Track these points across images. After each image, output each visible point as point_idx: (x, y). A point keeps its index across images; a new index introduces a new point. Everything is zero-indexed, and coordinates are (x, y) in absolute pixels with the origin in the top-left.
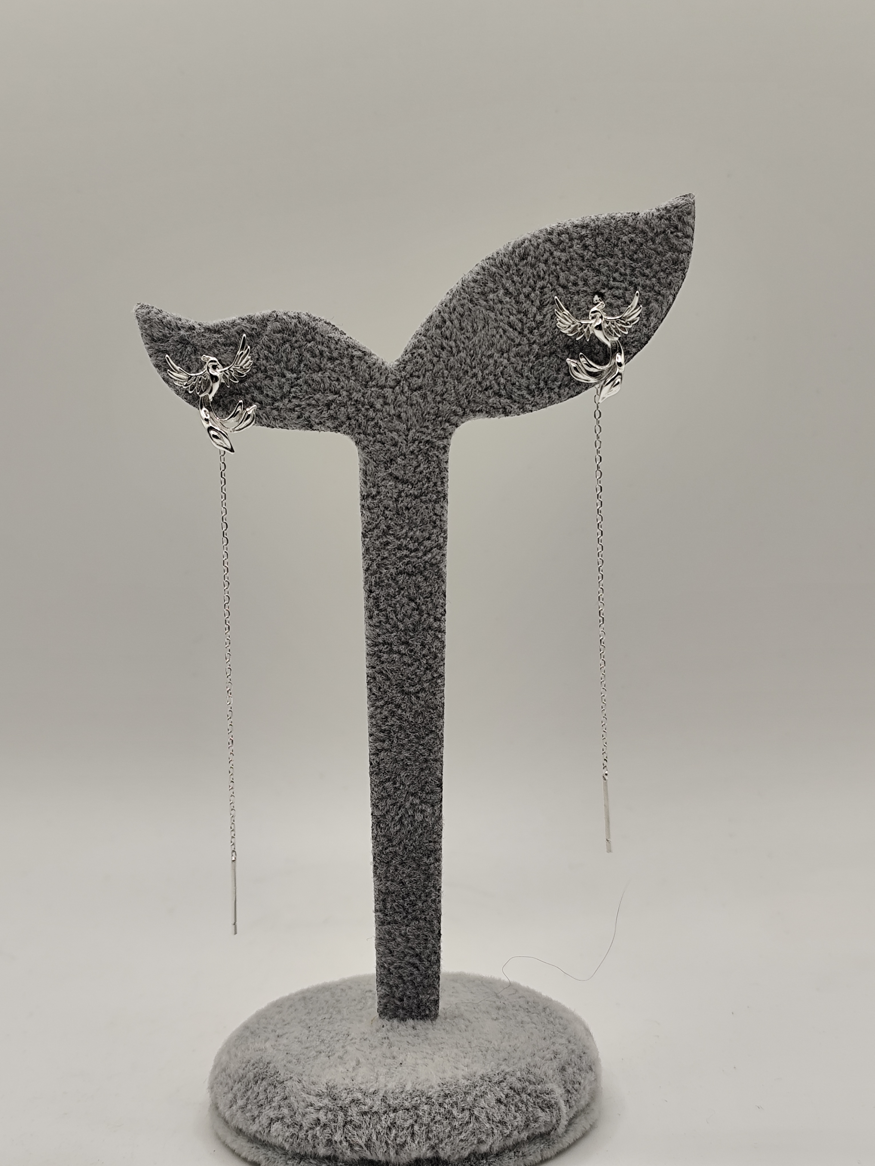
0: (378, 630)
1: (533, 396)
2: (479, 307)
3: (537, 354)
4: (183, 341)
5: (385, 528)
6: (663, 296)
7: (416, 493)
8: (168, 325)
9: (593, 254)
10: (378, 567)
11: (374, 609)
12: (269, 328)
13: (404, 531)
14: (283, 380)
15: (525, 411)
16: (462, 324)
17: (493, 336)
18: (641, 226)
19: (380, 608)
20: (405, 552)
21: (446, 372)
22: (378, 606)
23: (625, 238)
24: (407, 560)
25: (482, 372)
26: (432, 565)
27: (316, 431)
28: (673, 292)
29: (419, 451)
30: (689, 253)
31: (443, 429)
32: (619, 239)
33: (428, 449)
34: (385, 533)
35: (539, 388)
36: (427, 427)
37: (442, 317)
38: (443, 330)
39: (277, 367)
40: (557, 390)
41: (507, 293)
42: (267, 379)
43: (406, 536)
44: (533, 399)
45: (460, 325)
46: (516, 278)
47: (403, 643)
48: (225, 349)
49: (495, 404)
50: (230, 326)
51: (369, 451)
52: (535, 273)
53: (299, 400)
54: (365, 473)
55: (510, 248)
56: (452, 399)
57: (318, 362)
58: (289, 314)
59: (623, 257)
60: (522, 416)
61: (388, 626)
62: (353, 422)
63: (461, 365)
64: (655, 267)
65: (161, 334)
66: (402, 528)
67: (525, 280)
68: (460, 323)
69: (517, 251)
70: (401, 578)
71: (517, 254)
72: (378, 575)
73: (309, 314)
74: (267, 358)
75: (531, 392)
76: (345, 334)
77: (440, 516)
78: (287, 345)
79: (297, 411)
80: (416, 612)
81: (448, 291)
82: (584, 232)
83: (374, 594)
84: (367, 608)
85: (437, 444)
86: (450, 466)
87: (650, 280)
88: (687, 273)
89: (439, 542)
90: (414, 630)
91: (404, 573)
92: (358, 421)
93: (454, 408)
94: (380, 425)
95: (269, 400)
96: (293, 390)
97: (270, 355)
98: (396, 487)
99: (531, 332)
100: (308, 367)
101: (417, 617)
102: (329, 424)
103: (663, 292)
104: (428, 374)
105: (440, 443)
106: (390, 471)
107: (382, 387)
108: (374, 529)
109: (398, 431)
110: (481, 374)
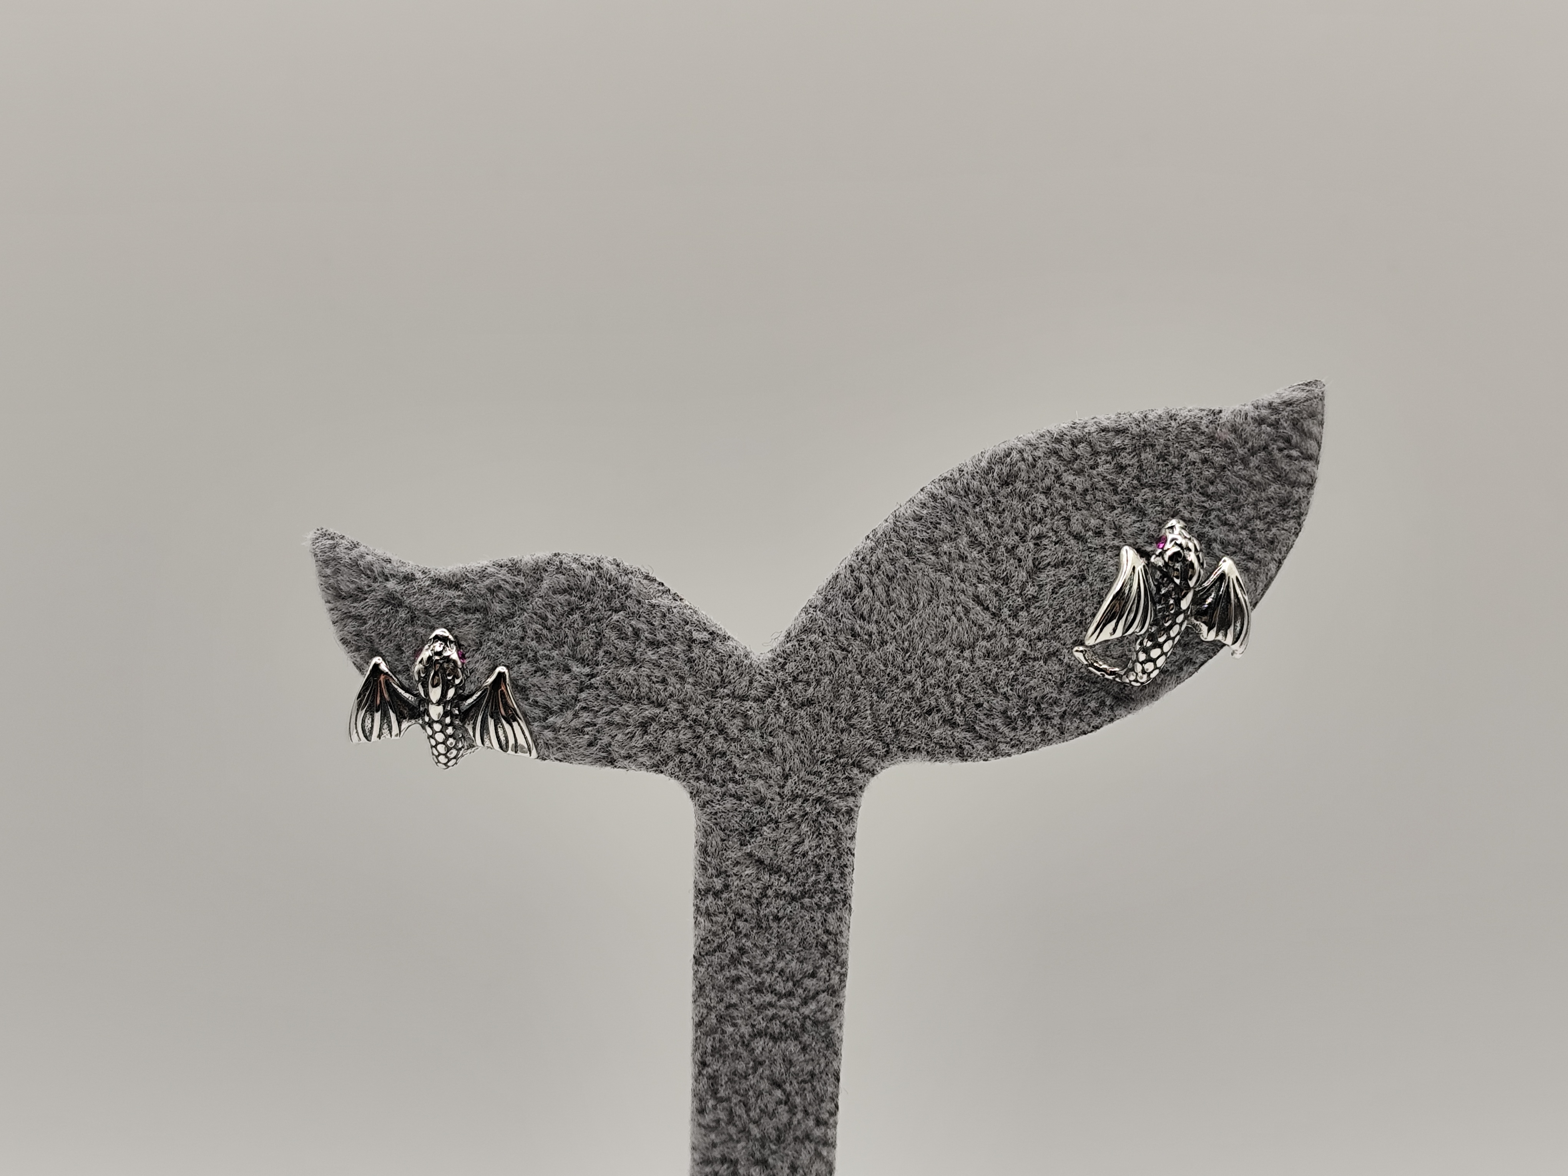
0: (713, 1136)
1: (1014, 729)
2: (922, 565)
3: (1025, 653)
4: (393, 601)
5: (735, 951)
6: (1259, 562)
7: (794, 892)
8: (367, 571)
9: (1135, 482)
10: (719, 1022)
11: (709, 1097)
12: (545, 585)
13: (770, 959)
14: (566, 677)
15: (996, 755)
16: (891, 593)
17: (946, 618)
18: (1226, 435)
19: (719, 1095)
20: (769, 998)
21: (858, 677)
22: (715, 1092)
23: (1193, 456)
24: (770, 1012)
25: (924, 682)
26: (816, 1023)
27: (620, 769)
28: (1277, 556)
29: (803, 816)
30: (1310, 486)
31: (849, 779)
32: (1183, 456)
33: (819, 813)
34: (734, 961)
35: (1024, 715)
36: (819, 774)
37: (856, 579)
38: (857, 601)
39: (555, 653)
40: (1056, 721)
41: (975, 542)
42: (539, 674)
43: (773, 969)
44: (1012, 734)
45: (888, 595)
46: (991, 518)
47: (757, 1163)
48: (466, 617)
49: (945, 739)
50: (476, 578)
51: (714, 811)
52: (1027, 510)
53: (591, 714)
54: (704, 850)
55: (984, 464)
56: (866, 726)
57: (631, 647)
58: (583, 560)
59: (1190, 490)
60: (993, 762)
61: (732, 1130)
62: (687, 757)
63: (885, 665)
64: (1249, 511)
65: (353, 586)
66: (766, 953)
67: (1009, 521)
68: (887, 592)
69: (996, 469)
70: (759, 1044)
71: (995, 474)
72: (717, 1036)
73: (619, 561)
74: (538, 637)
75: (1010, 722)
76: (681, 599)
77: (835, 936)
78: (576, 616)
79: (588, 734)
80: (782, 1109)
81: (868, 532)
82: (1117, 442)
83: (710, 1070)
84: (696, 1094)
85: (835, 806)
86: (859, 846)
87: (1236, 532)
88: (1304, 523)
89: (832, 982)
90: (779, 1140)
91: (766, 1035)
92: (695, 756)
93: (870, 742)
94: (735, 766)
95: (538, 712)
96: (583, 695)
97: (545, 632)
98: (758, 879)
99: (1015, 616)
100: (612, 655)
101: (785, 1118)
102: (644, 758)
103: (1260, 555)
104: (826, 679)
105: (842, 804)
106: (748, 849)
107: (743, 698)
108: (715, 951)
109: (767, 778)
110: (921, 685)
